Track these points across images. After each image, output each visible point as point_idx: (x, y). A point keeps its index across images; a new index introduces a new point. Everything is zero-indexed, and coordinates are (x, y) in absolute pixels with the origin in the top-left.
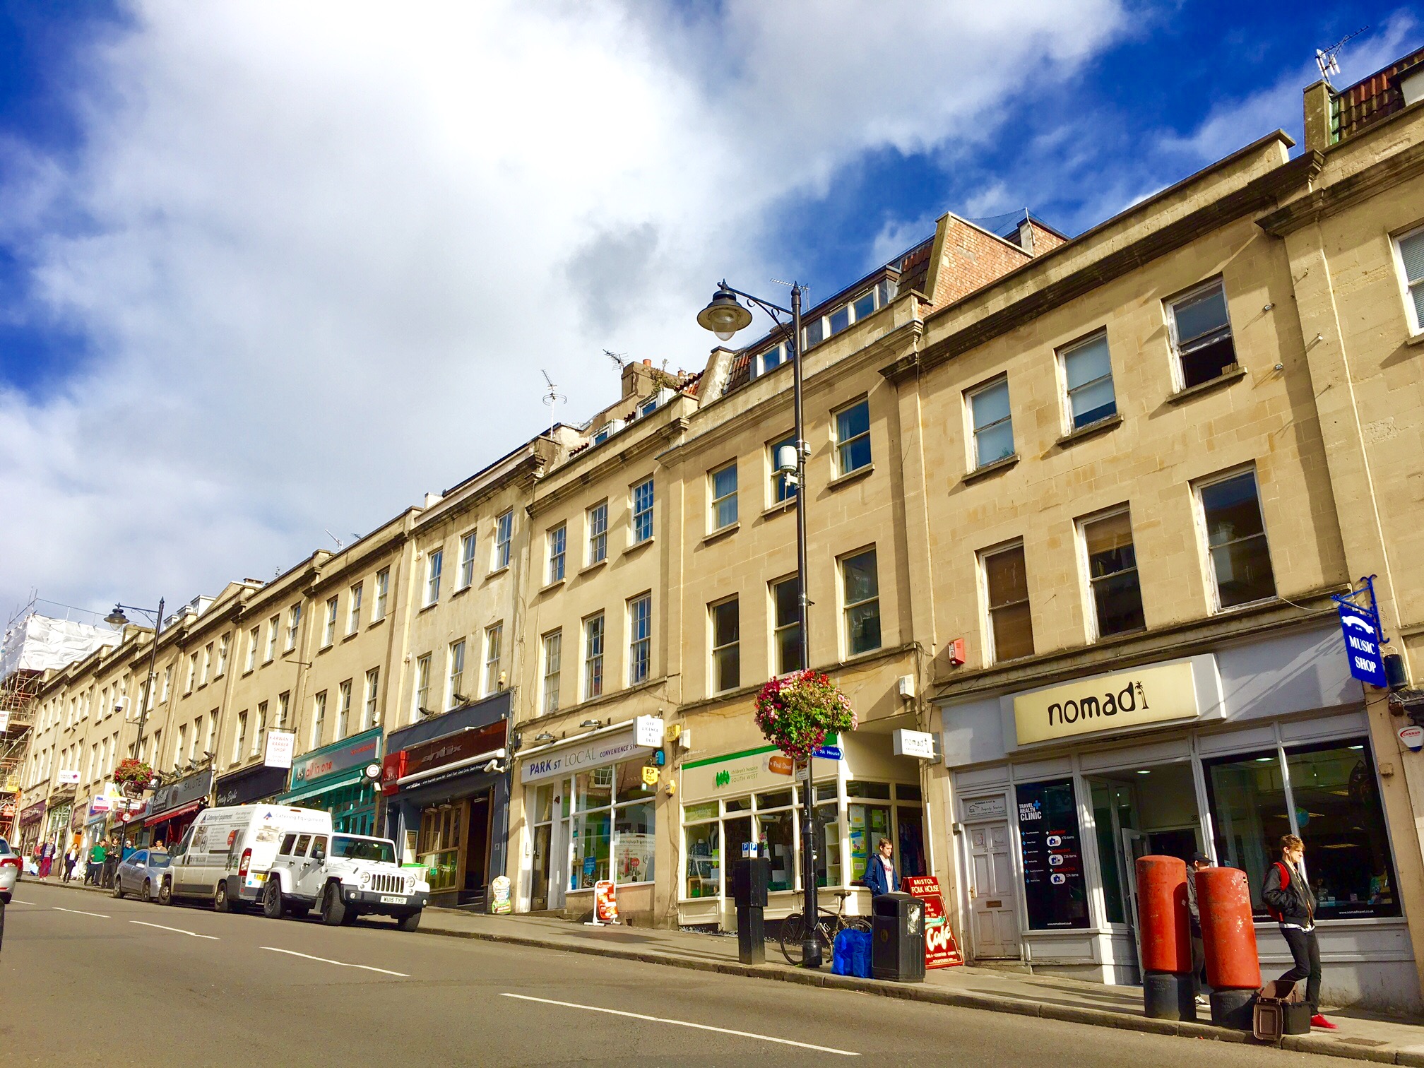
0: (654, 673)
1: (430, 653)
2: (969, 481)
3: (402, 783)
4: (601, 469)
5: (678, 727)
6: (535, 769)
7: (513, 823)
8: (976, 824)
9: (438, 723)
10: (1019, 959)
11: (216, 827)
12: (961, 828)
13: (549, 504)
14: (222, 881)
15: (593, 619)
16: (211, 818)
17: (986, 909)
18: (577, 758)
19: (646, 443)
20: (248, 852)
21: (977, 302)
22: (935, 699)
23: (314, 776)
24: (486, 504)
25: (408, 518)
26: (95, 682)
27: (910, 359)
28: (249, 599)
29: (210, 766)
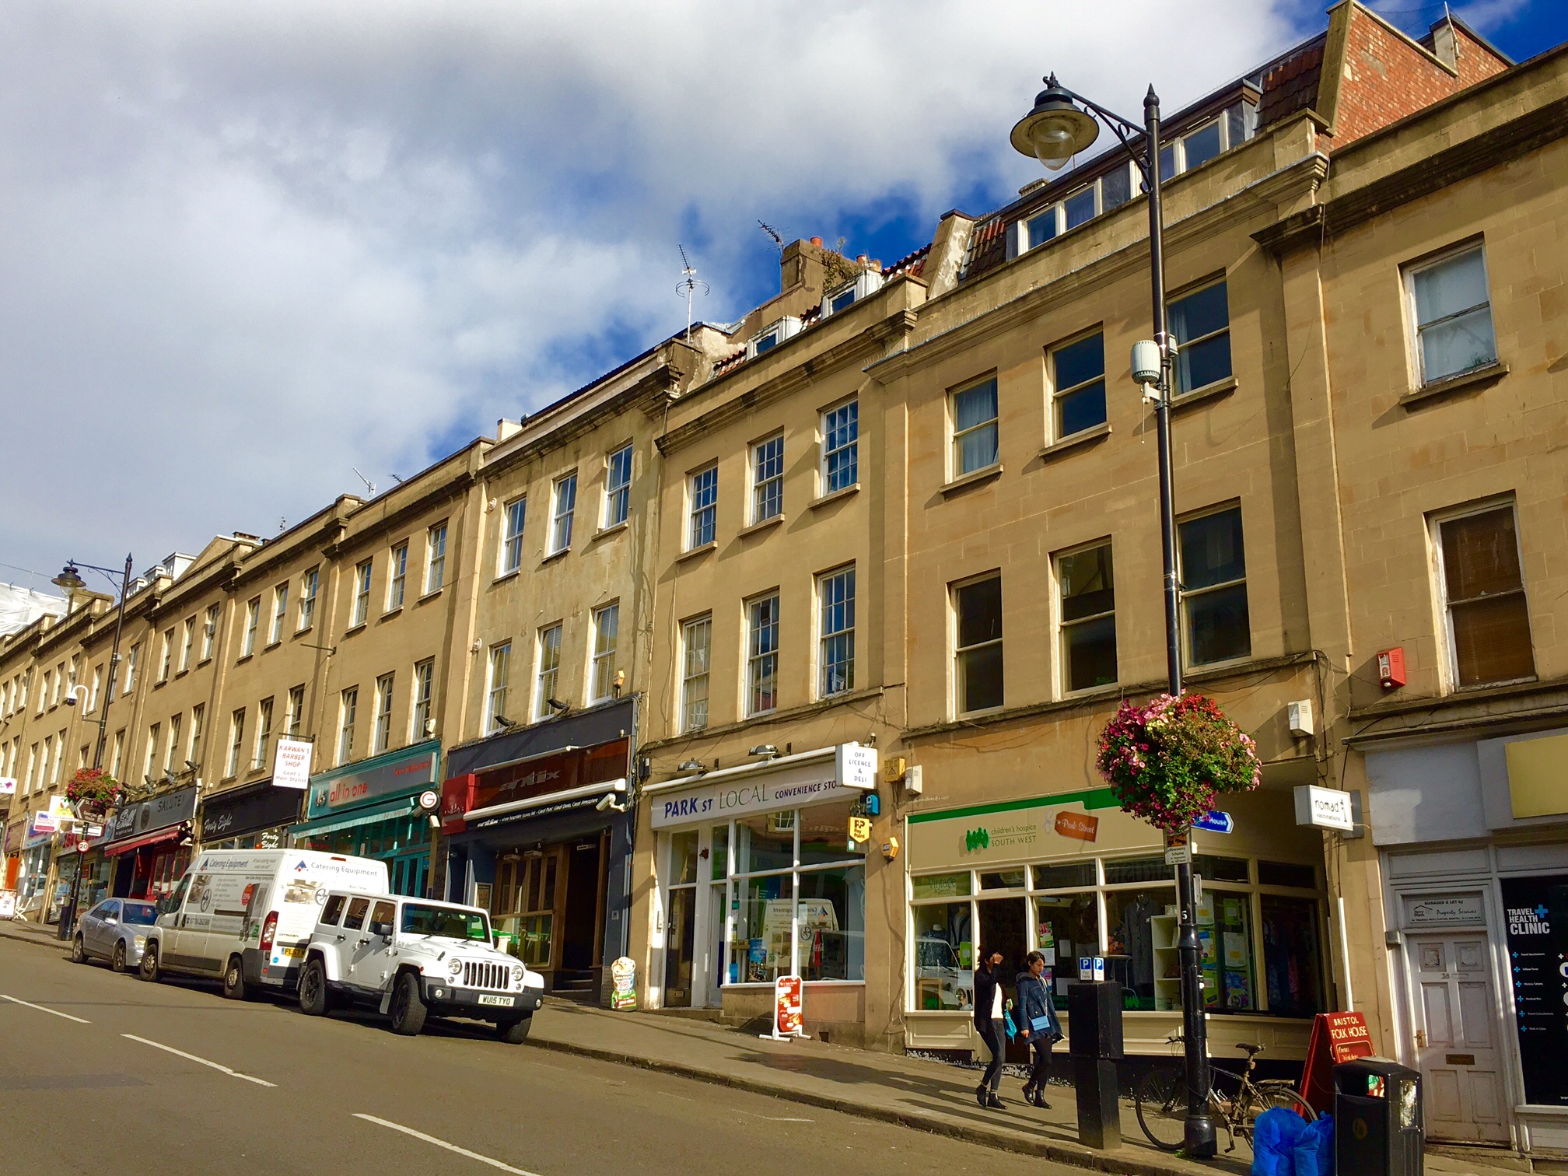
0: (862, 680)
1: (509, 641)
2: (1413, 405)
3: (471, 818)
4: (775, 386)
5: (902, 761)
6: (672, 809)
7: (638, 881)
8: (1426, 935)
9: (523, 738)
10: (1509, 1148)
11: (224, 877)
12: (1400, 939)
13: (690, 436)
14: (234, 955)
15: (760, 601)
16: (216, 864)
17: (1443, 1064)
18: (738, 799)
19: (848, 349)
20: (273, 917)
21: (1427, 125)
22: (1352, 740)
23: (341, 801)
24: (591, 435)
25: (474, 453)
26: (35, 663)
27: (1309, 215)
28: (245, 559)
29: (194, 782)
